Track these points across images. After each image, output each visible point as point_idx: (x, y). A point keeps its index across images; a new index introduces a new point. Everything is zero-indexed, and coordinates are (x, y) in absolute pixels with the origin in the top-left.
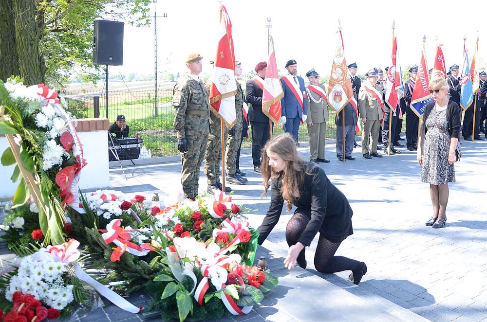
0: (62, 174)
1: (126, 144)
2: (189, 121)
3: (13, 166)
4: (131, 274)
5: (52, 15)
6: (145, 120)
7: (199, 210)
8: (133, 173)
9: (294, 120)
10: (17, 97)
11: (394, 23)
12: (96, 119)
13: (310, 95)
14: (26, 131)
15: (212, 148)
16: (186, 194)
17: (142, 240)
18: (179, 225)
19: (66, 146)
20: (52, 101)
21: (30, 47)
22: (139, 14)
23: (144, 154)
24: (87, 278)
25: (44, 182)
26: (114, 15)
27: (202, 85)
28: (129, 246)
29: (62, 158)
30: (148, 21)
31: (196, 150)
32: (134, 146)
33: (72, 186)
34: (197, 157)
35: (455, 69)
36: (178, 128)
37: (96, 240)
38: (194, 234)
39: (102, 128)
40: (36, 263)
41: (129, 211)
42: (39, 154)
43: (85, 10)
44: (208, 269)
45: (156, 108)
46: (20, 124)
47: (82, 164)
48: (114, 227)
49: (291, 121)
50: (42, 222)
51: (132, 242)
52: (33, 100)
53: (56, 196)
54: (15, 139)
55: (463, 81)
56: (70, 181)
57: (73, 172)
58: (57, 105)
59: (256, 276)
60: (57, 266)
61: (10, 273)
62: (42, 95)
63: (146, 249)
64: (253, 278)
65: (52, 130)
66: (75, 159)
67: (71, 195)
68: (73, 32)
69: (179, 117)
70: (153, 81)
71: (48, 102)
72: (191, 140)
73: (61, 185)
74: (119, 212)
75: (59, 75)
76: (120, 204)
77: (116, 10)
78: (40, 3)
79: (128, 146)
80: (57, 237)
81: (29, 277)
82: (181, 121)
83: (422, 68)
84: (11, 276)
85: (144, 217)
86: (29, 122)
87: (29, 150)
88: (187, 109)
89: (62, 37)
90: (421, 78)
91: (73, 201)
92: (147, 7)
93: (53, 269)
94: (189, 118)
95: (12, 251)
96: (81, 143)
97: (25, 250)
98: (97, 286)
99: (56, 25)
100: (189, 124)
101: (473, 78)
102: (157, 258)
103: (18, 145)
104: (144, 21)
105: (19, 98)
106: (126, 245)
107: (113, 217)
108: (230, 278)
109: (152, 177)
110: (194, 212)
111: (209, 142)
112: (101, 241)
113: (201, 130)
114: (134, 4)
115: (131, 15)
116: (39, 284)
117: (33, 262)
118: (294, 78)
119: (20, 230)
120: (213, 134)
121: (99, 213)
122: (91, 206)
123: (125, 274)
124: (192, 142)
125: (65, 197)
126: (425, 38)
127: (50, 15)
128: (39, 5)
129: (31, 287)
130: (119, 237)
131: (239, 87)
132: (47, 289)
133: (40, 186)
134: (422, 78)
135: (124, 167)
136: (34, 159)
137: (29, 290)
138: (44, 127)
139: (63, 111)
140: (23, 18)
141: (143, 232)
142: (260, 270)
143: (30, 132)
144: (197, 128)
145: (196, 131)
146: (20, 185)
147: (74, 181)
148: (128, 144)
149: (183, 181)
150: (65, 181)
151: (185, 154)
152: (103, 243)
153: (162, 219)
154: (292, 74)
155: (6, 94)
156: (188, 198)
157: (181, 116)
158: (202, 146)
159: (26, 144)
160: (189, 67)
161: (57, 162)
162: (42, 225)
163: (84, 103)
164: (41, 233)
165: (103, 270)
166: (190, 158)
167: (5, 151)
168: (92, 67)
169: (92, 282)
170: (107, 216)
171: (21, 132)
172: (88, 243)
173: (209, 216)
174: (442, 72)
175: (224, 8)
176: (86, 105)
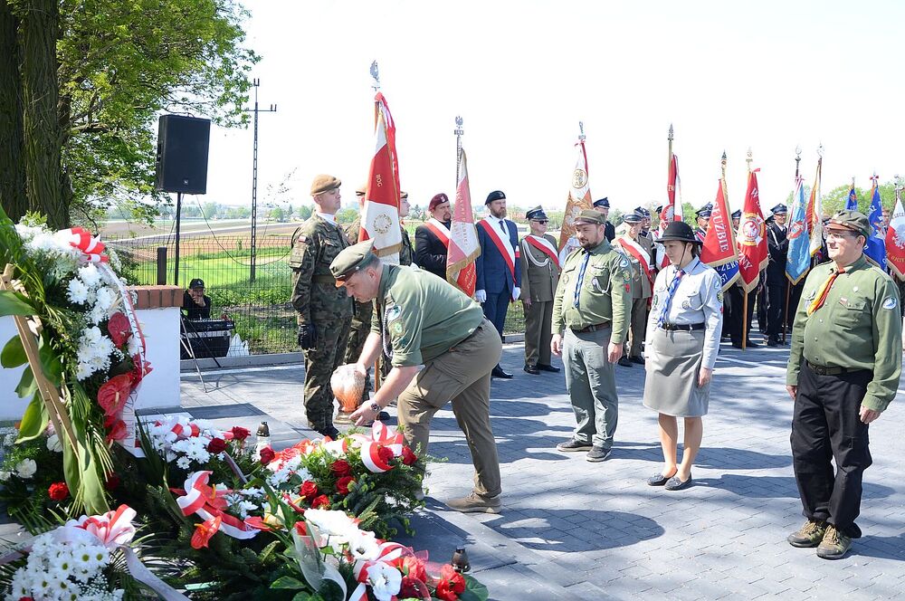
0: (110, 387)
1: (206, 330)
2: (319, 294)
3: (21, 369)
4: (225, 571)
5: (84, 104)
6: (232, 287)
7: (345, 457)
8: (217, 381)
9: (500, 295)
10: (36, 249)
11: (671, 130)
12: (161, 287)
13: (529, 252)
14: (51, 311)
15: (356, 343)
16: (311, 424)
17: (247, 510)
18: (308, 484)
19: (117, 338)
20: (96, 258)
21: (46, 159)
22: (231, 106)
23: (237, 348)
24: (148, 577)
25: (78, 402)
26: (188, 106)
27: (341, 232)
28: (226, 521)
29: (109, 359)
30: (244, 117)
31: (331, 346)
32: (220, 334)
33: (125, 409)
34: (332, 358)
35: (780, 213)
36: (298, 306)
37: (166, 507)
38: (336, 501)
39: (170, 303)
40: (60, 547)
41: (221, 456)
42: (71, 352)
43: (137, 97)
44: (368, 569)
45: (253, 268)
46: (41, 298)
47: (143, 370)
48: (198, 485)
49: (495, 298)
50: (69, 471)
51: (230, 515)
52: (64, 255)
53: (96, 425)
54: (30, 322)
55: (793, 233)
56: (123, 400)
57: (127, 384)
58: (104, 265)
59: (449, 581)
60: (97, 553)
61: (12, 563)
62: (79, 247)
63: (253, 528)
64: (445, 587)
65: (95, 309)
66: (132, 362)
67: (122, 424)
68: (117, 134)
69: (301, 287)
70: (250, 220)
71: (90, 258)
72: (322, 327)
73: (108, 406)
74: (204, 456)
75: (89, 206)
76: (207, 442)
77: (192, 97)
78: (66, 84)
79: (210, 334)
80: (97, 500)
81: (46, 571)
82: (303, 295)
83: (719, 210)
84: (15, 568)
85: (248, 467)
86: (57, 294)
87: (53, 344)
88: (315, 272)
89: (97, 140)
90: (716, 226)
91: (126, 435)
92: (244, 94)
93: (90, 558)
94: (319, 290)
95: (13, 520)
96: (143, 333)
97: (38, 520)
98: (165, 591)
99: (90, 121)
100: (318, 300)
101: (810, 227)
102: (273, 545)
103: (34, 335)
104: (238, 118)
105: (41, 251)
106: (219, 519)
107: (195, 466)
108: (405, 586)
109: (251, 390)
110: (337, 461)
111: (352, 333)
112: (174, 510)
113: (339, 309)
114: (222, 88)
115: (217, 108)
116: (63, 586)
117: (55, 546)
118: (501, 223)
119: (28, 481)
120: (359, 320)
121: (170, 458)
122: (156, 445)
123: (216, 573)
124: (323, 331)
125: (112, 427)
126: (724, 157)
127: (80, 105)
128: (64, 87)
129: (50, 590)
130: (206, 503)
131: (405, 235)
132: (78, 596)
133: (71, 409)
134: (719, 227)
135: (202, 370)
136: (62, 361)
137: (45, 595)
138: (82, 303)
139: (114, 276)
140: (37, 109)
141: (247, 496)
142: (456, 571)
143: (56, 312)
144: (332, 307)
145: (329, 312)
146: (32, 403)
147: (129, 400)
148: (210, 330)
149: (307, 399)
150: (113, 400)
151: (310, 352)
152: (178, 514)
153: (278, 471)
154: (497, 215)
155: (18, 243)
156: (315, 430)
157: (304, 285)
158: (340, 339)
159: (49, 332)
160: (318, 199)
161: (100, 366)
162: (68, 476)
163: (132, 256)
164: (65, 488)
165: (174, 562)
166: (320, 359)
167: (10, 342)
168: (146, 194)
169: (157, 585)
170: (183, 463)
171: (41, 312)
172: (148, 512)
173: (362, 468)
174: (758, 217)
175: (383, 99)
176: (136, 260)
